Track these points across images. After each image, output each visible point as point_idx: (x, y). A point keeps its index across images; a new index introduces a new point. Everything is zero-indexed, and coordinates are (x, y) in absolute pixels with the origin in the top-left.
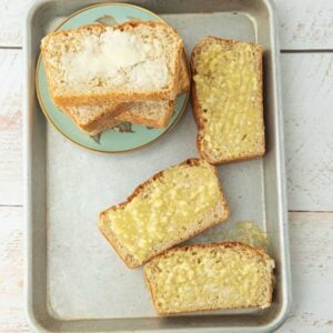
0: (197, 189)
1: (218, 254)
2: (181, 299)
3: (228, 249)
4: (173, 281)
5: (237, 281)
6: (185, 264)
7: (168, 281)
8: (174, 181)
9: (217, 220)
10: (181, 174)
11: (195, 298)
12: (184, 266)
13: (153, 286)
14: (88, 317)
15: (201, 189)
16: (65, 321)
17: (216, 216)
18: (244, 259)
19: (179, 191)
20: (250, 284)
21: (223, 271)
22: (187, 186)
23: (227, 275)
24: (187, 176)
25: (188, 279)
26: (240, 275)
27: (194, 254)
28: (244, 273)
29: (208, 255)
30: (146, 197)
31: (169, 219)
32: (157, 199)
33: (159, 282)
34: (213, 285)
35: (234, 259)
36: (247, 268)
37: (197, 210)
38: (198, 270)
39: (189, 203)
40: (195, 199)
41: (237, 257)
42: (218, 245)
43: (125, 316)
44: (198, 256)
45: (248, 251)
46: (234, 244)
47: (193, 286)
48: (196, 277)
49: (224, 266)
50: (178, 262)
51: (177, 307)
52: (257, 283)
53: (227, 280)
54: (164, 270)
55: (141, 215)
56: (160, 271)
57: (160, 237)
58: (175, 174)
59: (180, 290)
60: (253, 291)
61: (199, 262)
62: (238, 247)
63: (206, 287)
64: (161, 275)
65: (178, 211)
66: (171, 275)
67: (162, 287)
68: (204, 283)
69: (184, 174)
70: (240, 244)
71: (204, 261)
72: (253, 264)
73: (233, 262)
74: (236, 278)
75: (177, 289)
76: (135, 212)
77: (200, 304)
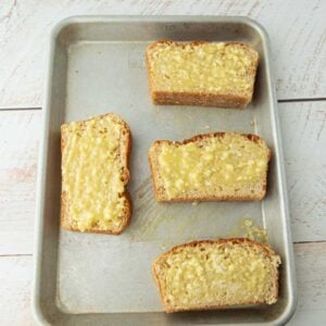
0: (246, 161)
1: (226, 250)
2: (189, 295)
3: (236, 246)
4: (182, 277)
5: (245, 277)
6: (194, 260)
7: (177, 278)
8: (231, 145)
9: (252, 195)
10: (239, 142)
11: (204, 295)
12: (193, 262)
13: (162, 282)
14: (96, 311)
15: (250, 163)
16: (73, 315)
17: (252, 191)
18: (252, 255)
19: (230, 156)
20: (258, 279)
21: (231, 268)
22: (239, 154)
23: (235, 272)
24: (243, 147)
25: (196, 276)
26: (248, 271)
27: (202, 250)
28: (252, 269)
29: (216, 251)
30: (201, 147)
31: (212, 174)
32: (210, 153)
33: (168, 279)
34: (221, 281)
35: (242, 255)
36: (254, 264)
37: (240, 178)
38: (207, 265)
39: (235, 170)
40: (241, 169)
41: (245, 253)
42: (226, 241)
43: (132, 311)
44: (206, 252)
45: (255, 247)
46: (242, 240)
47: (201, 282)
48: (205, 273)
49: (232, 261)
50: (187, 258)
51: (185, 303)
52: (265, 279)
53: (235, 277)
54: (173, 266)
55: (189, 159)
56: (169, 266)
57: (197, 185)
58: (233, 140)
59: (189, 286)
60: (260, 287)
61: (207, 258)
62: (245, 243)
63: (214, 283)
64: (170, 271)
65: (222, 171)
66: (180, 271)
67: (170, 283)
68: (213, 279)
69: (241, 145)
70: (248, 240)
71: (213, 257)
72: (260, 260)
73: (241, 259)
74: (243, 274)
75: (185, 286)
76: (186, 155)
77: (209, 301)
